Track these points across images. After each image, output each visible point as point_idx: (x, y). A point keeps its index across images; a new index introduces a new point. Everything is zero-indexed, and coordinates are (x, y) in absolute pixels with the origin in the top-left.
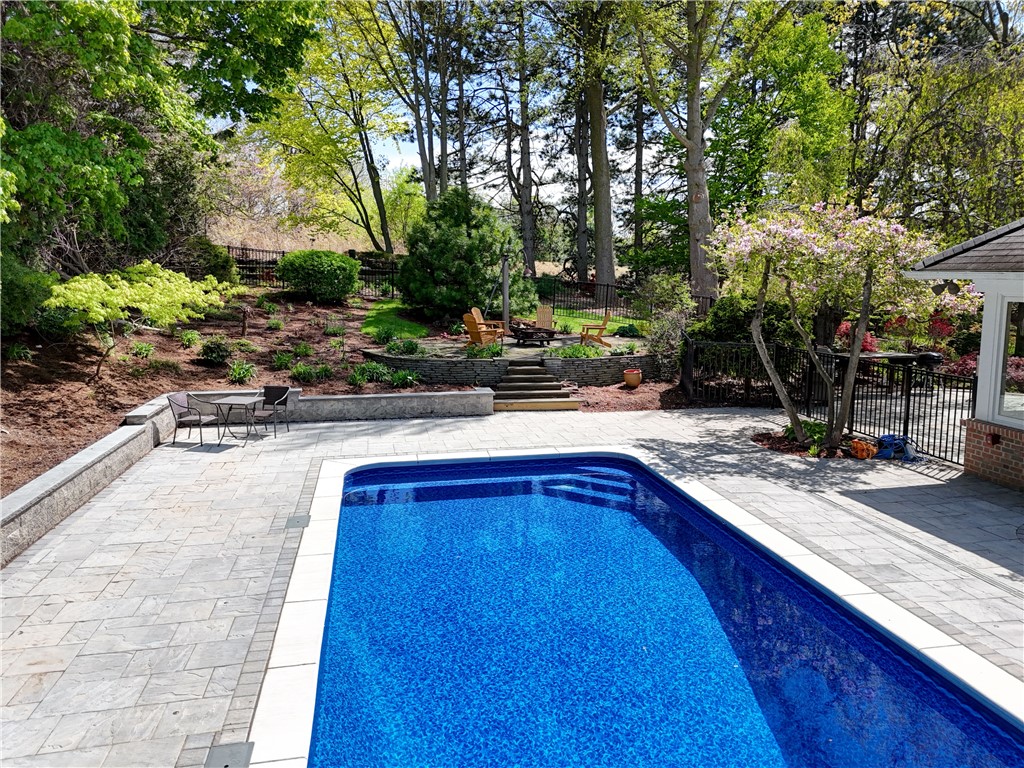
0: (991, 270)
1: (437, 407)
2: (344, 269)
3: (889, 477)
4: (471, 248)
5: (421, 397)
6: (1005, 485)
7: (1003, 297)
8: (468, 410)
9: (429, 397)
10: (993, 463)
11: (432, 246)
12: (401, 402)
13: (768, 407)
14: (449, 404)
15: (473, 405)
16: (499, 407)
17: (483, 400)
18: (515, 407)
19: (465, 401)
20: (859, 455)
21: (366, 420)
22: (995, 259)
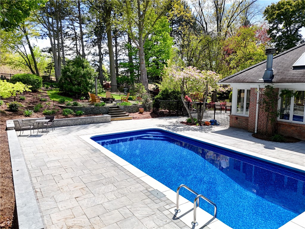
0: (237, 83)
1: (95, 120)
2: (38, 80)
3: (216, 128)
4: (84, 74)
5: (91, 118)
6: (239, 128)
7: (237, 88)
8: (104, 121)
9: (93, 118)
10: (236, 124)
11: (72, 73)
12: (84, 120)
13: (176, 116)
14: (98, 119)
15: (105, 119)
16: (112, 120)
17: (108, 118)
18: (115, 119)
19: (103, 118)
20: (207, 125)
21: (74, 125)
22: (237, 80)
